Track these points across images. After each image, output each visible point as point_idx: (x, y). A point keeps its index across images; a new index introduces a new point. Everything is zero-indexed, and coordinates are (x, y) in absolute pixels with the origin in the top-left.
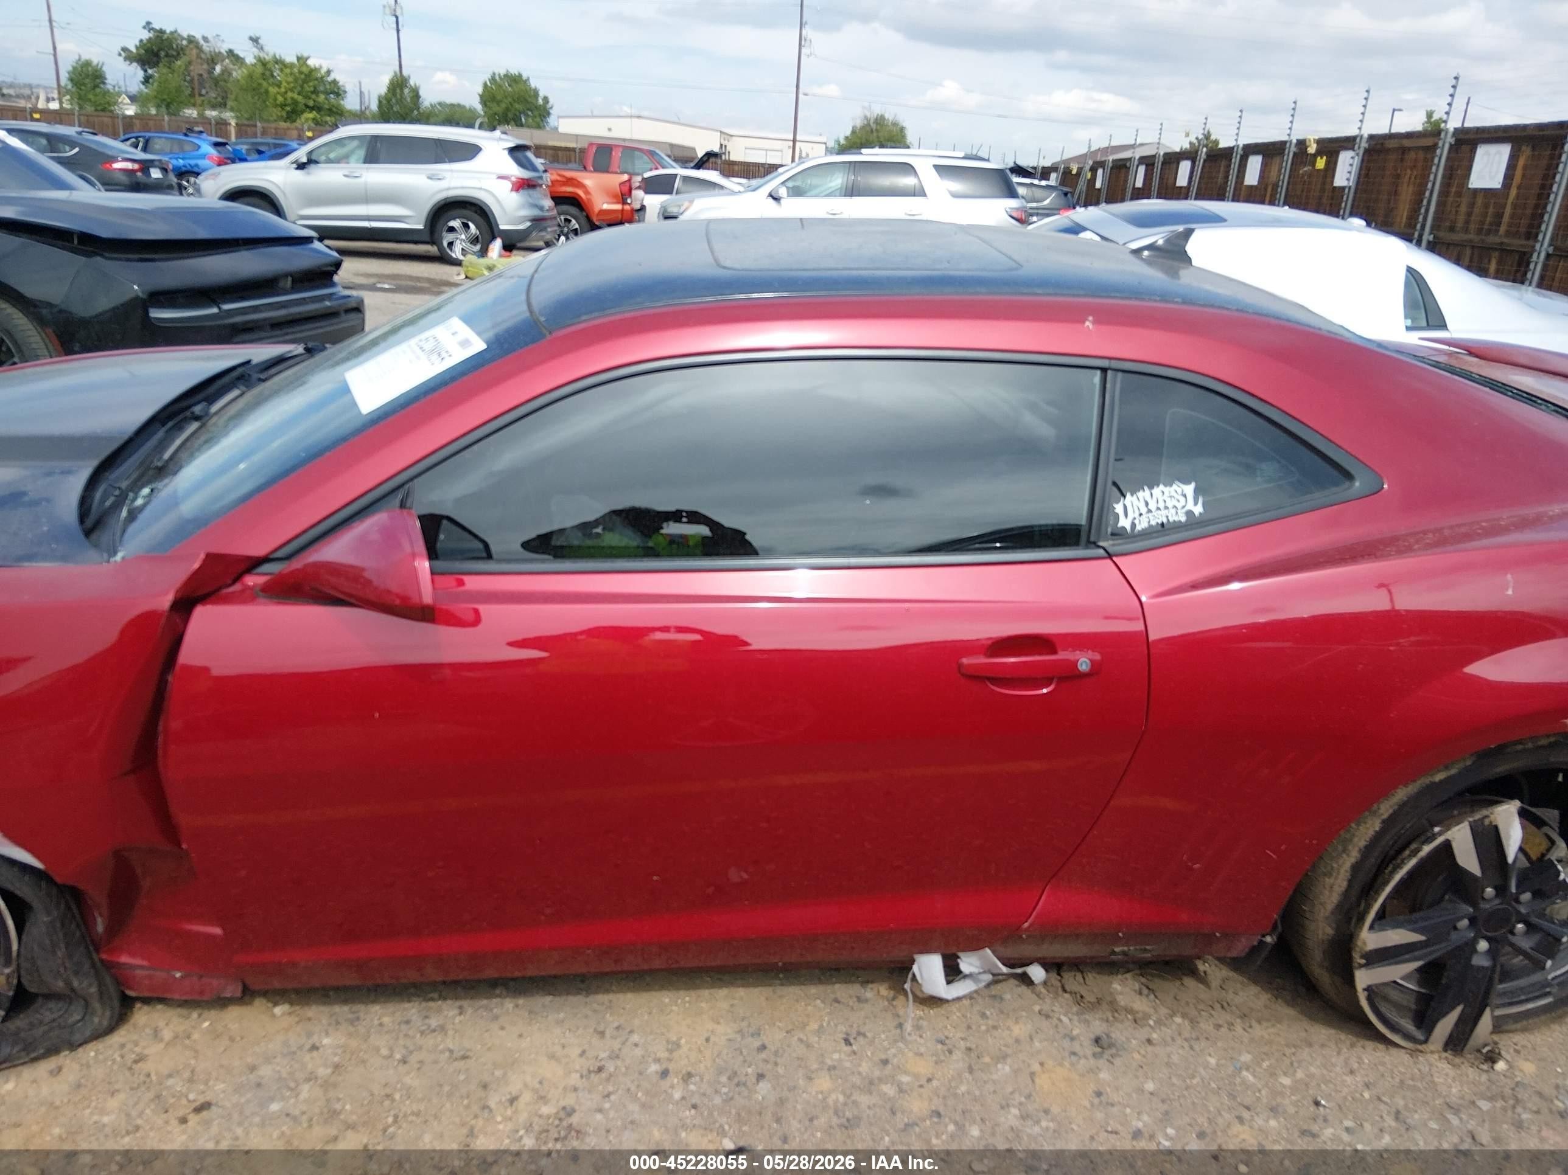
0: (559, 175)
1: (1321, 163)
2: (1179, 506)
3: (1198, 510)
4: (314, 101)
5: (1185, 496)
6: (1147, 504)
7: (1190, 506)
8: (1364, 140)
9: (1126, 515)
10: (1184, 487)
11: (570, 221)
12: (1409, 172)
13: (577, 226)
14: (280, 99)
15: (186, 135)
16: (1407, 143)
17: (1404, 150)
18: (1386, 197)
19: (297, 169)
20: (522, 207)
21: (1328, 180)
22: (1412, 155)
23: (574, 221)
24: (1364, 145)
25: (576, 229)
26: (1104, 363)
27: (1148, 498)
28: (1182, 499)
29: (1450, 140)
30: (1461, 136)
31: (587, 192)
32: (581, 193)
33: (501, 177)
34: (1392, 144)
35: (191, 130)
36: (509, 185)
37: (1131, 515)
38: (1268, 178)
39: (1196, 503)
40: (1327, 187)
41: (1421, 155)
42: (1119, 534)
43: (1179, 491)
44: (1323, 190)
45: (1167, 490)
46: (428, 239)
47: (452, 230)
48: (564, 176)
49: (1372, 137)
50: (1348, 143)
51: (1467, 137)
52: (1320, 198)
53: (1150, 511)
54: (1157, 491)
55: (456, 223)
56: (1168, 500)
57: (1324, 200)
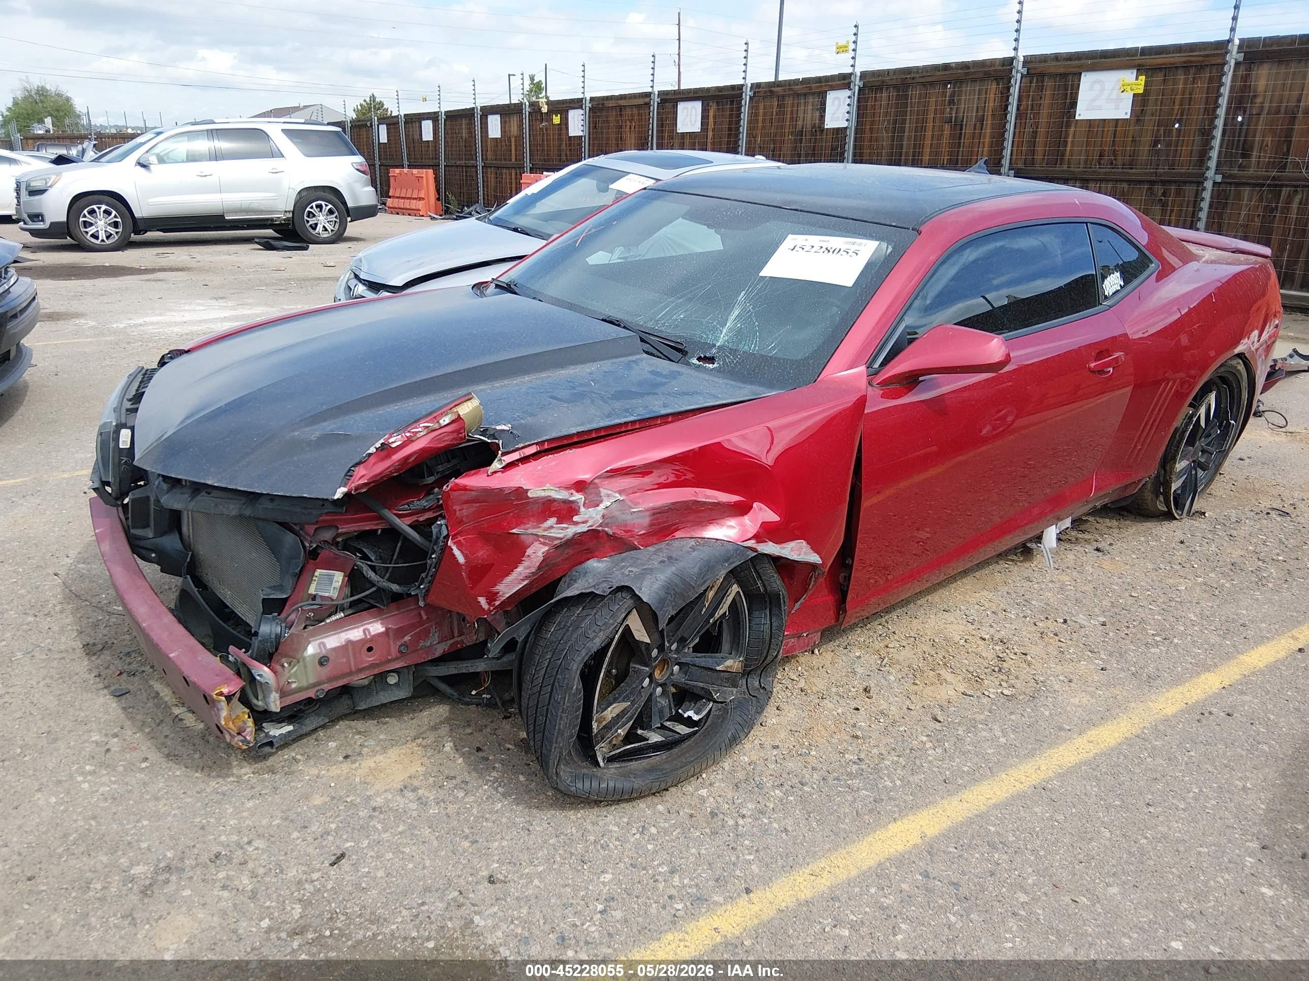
1: (556, 120)
8: (588, 101)
12: (628, 124)
16: (622, 103)
17: (621, 108)
18: (614, 142)
21: (564, 132)
22: (628, 111)
24: (588, 105)
29: (657, 100)
30: (664, 97)
34: (611, 104)
38: (510, 131)
40: (564, 137)
41: (635, 111)
44: (560, 139)
49: (592, 99)
50: (577, 103)
51: (668, 97)
52: (560, 145)
57: (563, 147)
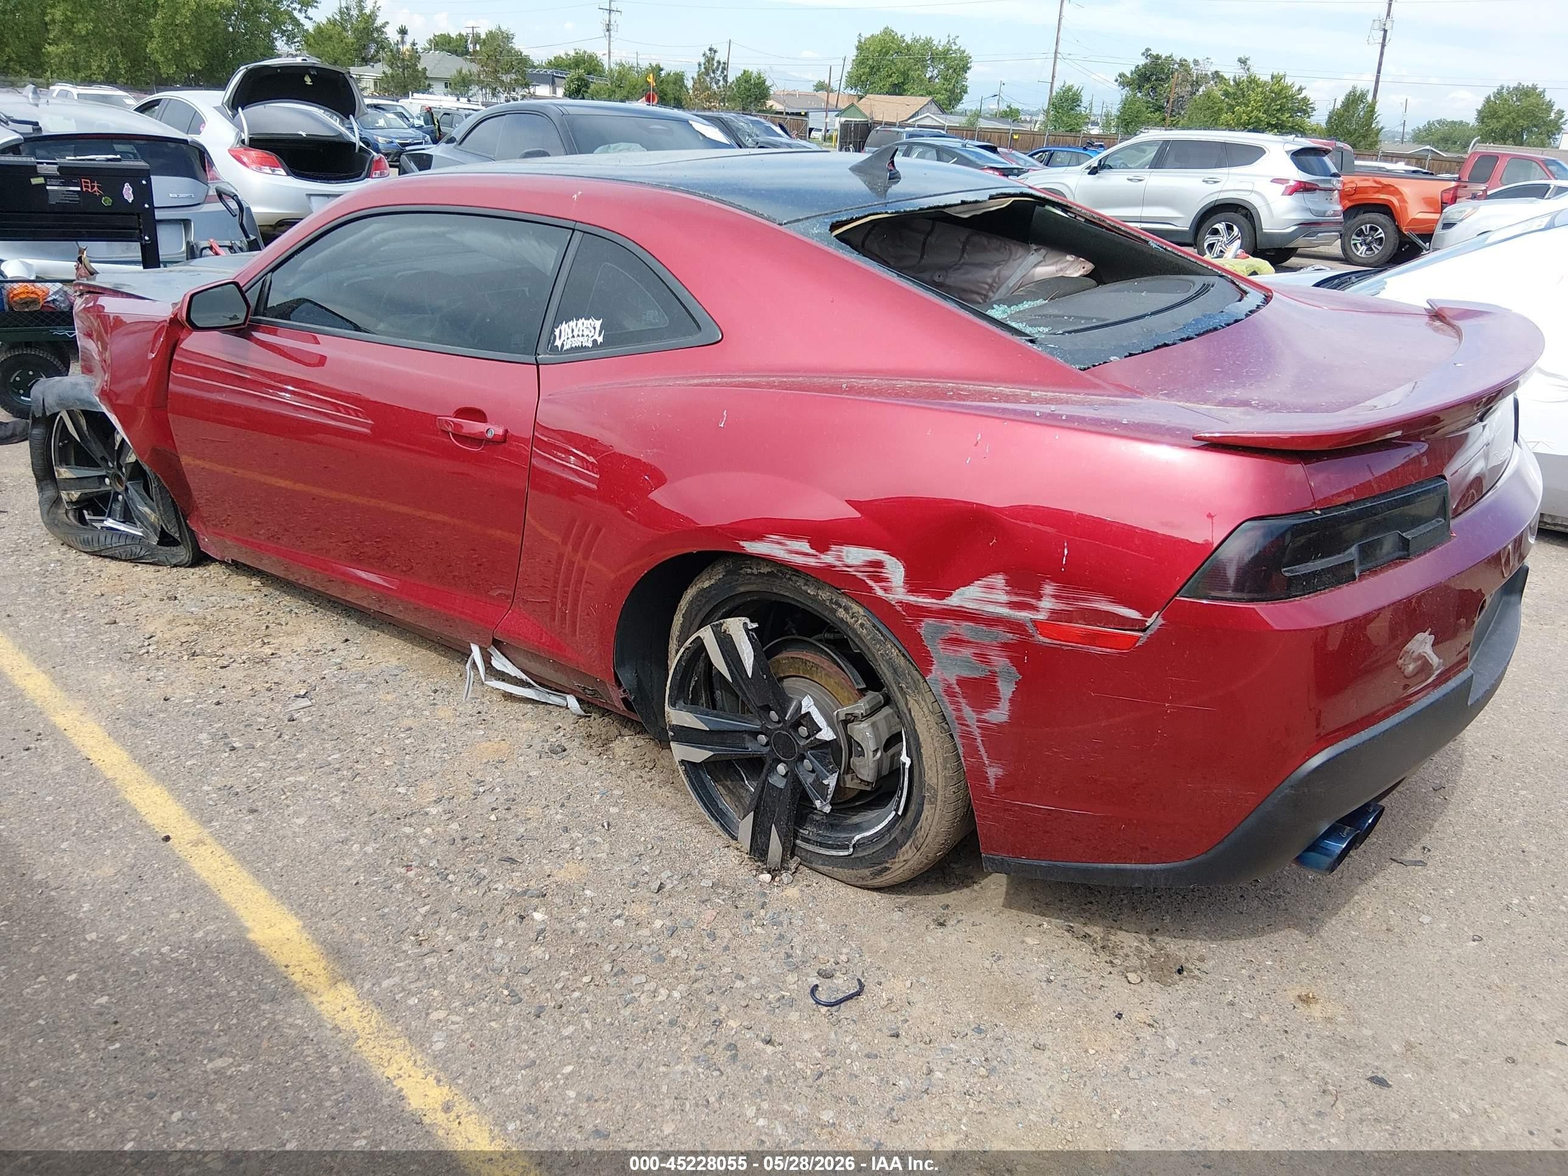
0: (1375, 182)
2: (590, 335)
3: (600, 340)
4: (1278, 119)
5: (594, 328)
6: (573, 331)
7: (596, 337)
9: (560, 338)
10: (596, 321)
11: (1377, 230)
13: (1383, 235)
14: (1245, 117)
15: (1085, 149)
19: (1089, 173)
20: (1295, 210)
23: (1380, 230)
25: (1381, 238)
26: (571, 225)
27: (574, 327)
28: (593, 331)
31: (1402, 200)
32: (1395, 200)
33: (1276, 181)
35: (1091, 144)
36: (1281, 188)
37: (563, 338)
39: (600, 335)
42: (555, 350)
43: (593, 324)
45: (586, 322)
46: (1190, 240)
47: (1216, 232)
48: (1380, 183)
53: (573, 337)
54: (580, 322)
55: (1221, 227)
56: (585, 330)
